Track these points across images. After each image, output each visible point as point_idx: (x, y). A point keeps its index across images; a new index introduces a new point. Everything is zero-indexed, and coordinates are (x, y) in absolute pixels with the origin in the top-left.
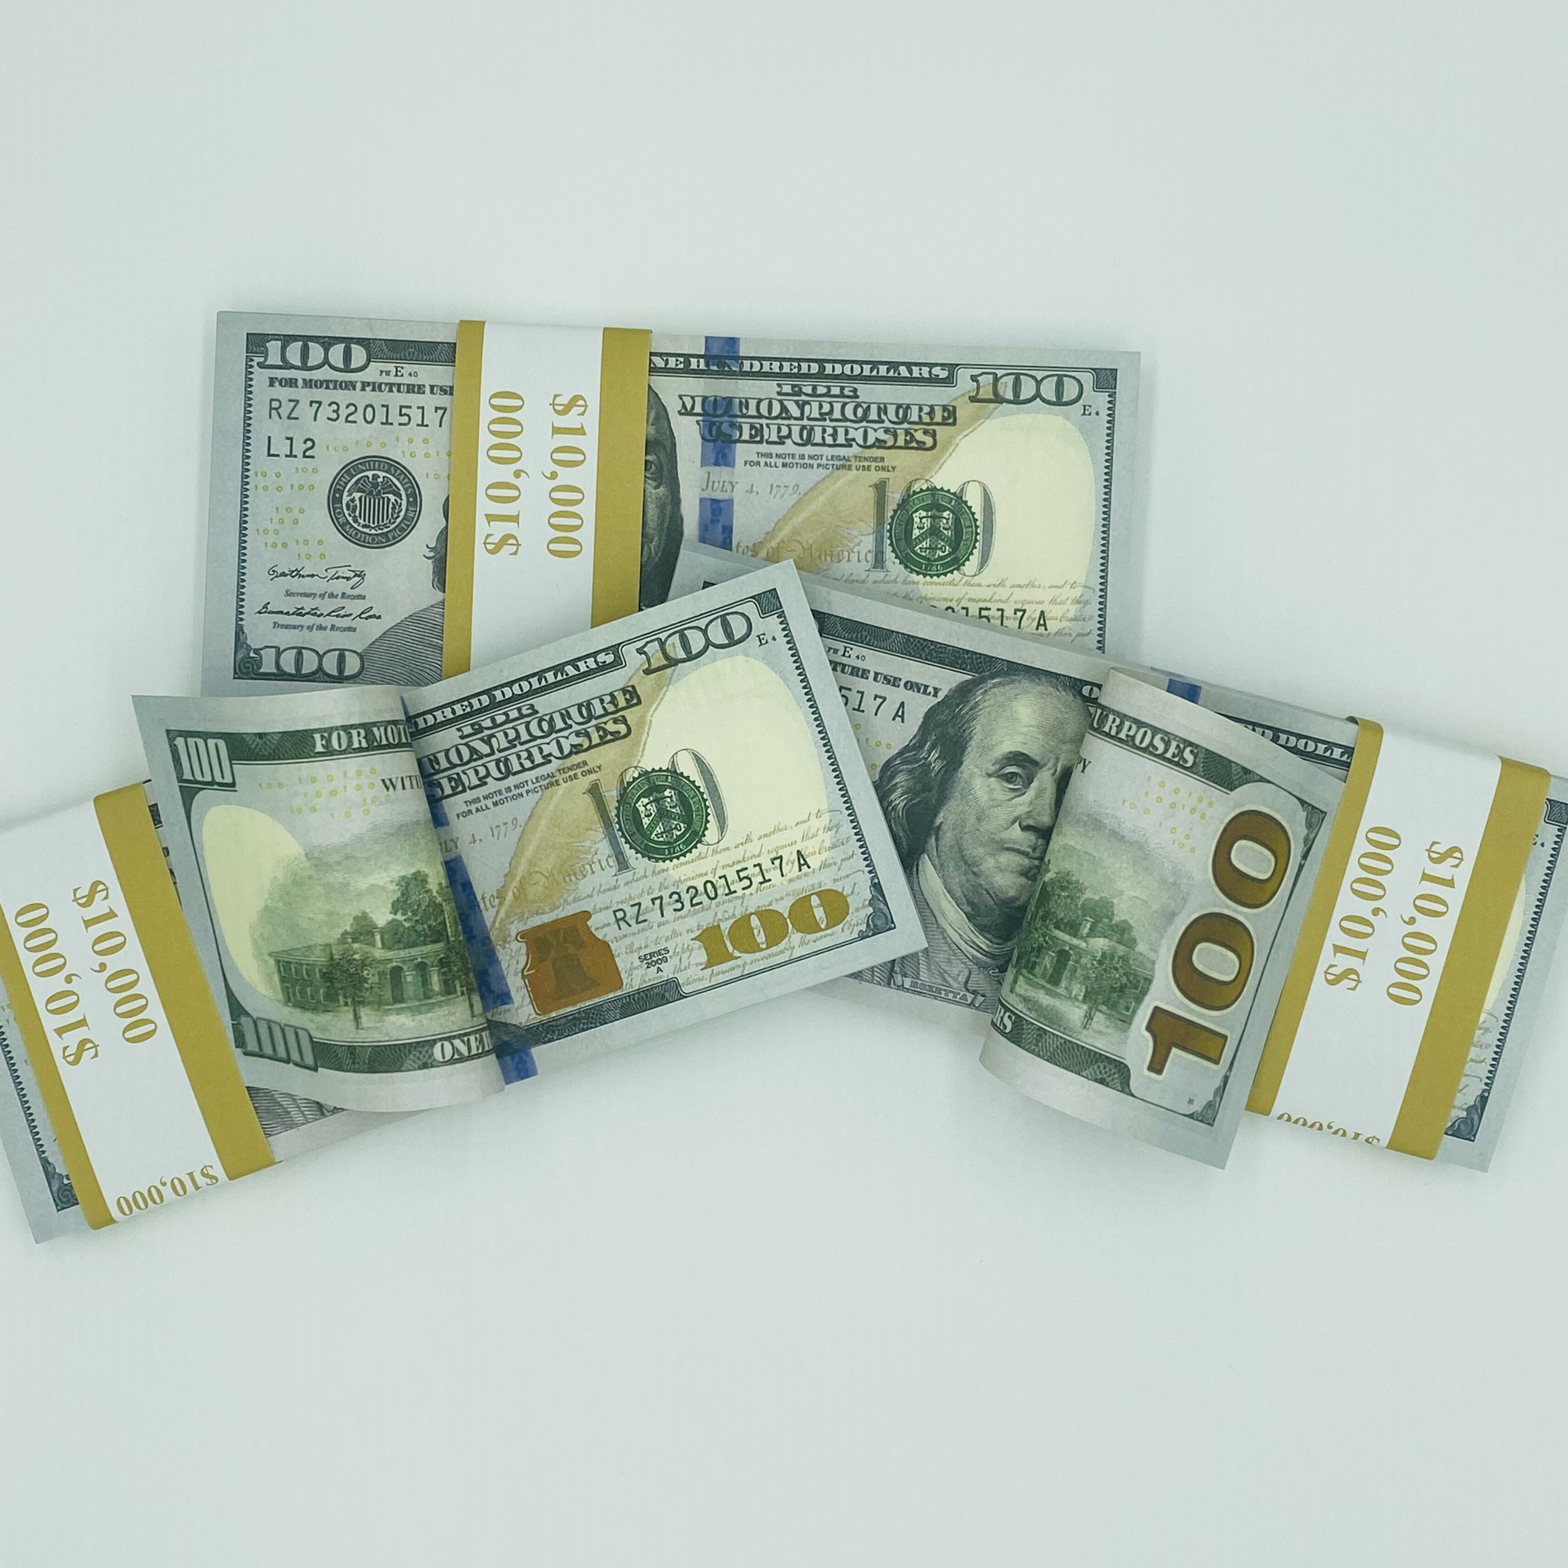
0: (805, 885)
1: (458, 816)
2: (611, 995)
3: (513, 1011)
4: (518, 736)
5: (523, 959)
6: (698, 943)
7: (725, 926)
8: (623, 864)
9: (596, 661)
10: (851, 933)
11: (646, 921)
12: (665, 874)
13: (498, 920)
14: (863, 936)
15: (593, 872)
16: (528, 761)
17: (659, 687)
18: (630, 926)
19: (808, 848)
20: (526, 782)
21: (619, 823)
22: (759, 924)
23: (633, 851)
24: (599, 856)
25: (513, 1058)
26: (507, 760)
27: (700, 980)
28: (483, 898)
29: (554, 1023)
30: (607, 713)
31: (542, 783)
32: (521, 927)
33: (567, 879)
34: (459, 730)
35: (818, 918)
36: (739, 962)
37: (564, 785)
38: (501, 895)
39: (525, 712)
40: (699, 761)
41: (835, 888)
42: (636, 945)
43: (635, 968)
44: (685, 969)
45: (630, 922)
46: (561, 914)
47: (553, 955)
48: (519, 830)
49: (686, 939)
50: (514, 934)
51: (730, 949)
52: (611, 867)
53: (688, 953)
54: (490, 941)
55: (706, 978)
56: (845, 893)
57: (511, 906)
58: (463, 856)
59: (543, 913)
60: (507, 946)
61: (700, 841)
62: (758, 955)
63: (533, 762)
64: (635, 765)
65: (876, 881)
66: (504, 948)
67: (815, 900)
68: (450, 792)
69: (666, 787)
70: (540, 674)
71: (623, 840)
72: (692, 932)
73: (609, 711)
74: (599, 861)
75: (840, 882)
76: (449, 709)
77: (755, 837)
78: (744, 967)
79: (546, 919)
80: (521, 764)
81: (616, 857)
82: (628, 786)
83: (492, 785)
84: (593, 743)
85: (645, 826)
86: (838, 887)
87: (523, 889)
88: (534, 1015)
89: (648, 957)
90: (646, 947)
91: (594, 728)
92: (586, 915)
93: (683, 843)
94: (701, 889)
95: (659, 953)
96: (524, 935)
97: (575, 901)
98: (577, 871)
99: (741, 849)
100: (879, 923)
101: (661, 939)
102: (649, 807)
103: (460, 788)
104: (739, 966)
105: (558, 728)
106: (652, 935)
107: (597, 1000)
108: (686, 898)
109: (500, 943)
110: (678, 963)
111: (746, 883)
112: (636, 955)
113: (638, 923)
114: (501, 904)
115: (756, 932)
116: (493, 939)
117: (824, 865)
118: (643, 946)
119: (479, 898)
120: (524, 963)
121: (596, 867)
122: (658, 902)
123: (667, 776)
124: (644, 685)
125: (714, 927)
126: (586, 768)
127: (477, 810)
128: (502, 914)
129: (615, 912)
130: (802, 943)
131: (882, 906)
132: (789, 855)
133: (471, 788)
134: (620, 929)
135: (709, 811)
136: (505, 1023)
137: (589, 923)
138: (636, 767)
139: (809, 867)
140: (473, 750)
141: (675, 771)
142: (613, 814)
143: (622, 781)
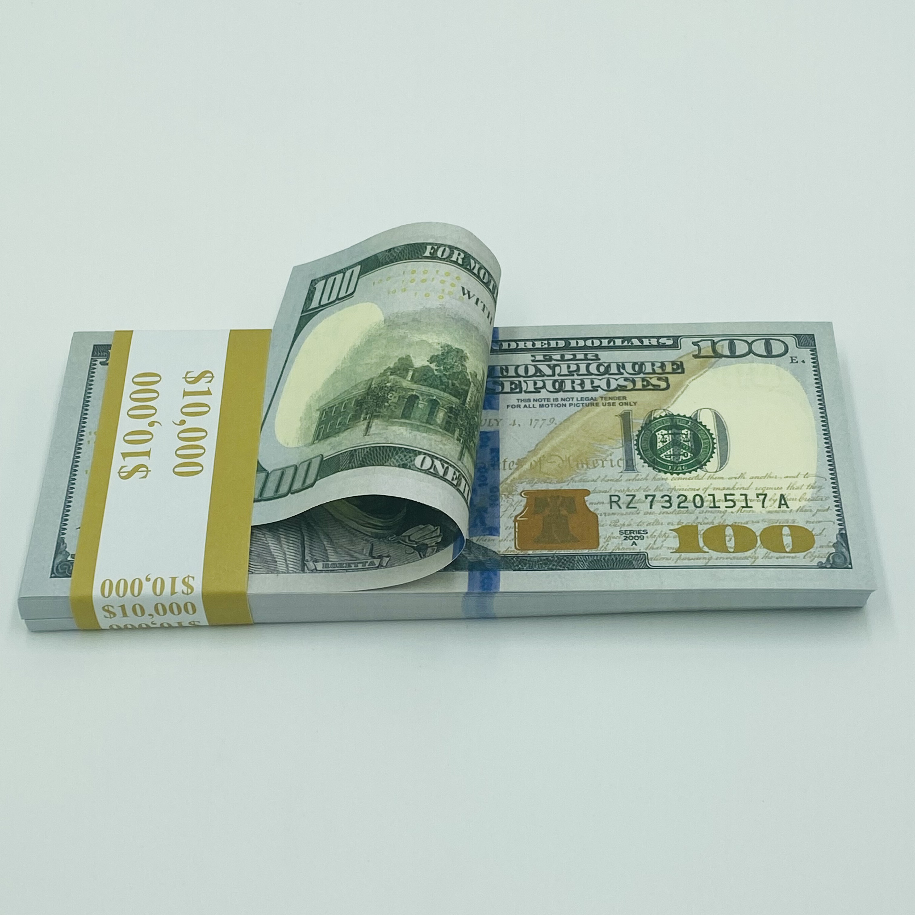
0: (781, 518)
1: (508, 406)
2: (586, 551)
3: (497, 542)
4: (578, 369)
5: (520, 509)
6: (674, 533)
7: (702, 528)
8: (630, 466)
9: (658, 342)
10: (811, 561)
11: (635, 508)
12: (664, 481)
13: (511, 478)
14: (821, 566)
15: (603, 466)
16: (579, 386)
17: (702, 367)
18: (620, 507)
19: (790, 494)
20: (573, 398)
21: (637, 440)
22: (732, 534)
23: (643, 461)
24: (612, 457)
25: (482, 574)
26: (563, 381)
27: (667, 559)
28: (505, 461)
29: (528, 559)
30: (654, 372)
31: (585, 402)
32: (528, 487)
33: (580, 466)
34: (532, 356)
35: (785, 543)
36: (706, 555)
37: (602, 407)
38: (520, 463)
39: (589, 357)
40: (718, 418)
41: (806, 527)
42: (621, 522)
43: (614, 538)
44: (657, 548)
45: (621, 505)
46: (565, 487)
47: (547, 512)
48: (553, 426)
49: (666, 529)
50: (519, 491)
51: (701, 544)
52: (620, 466)
53: (664, 538)
54: (498, 490)
55: (674, 559)
56: (814, 533)
57: (525, 472)
58: (500, 432)
59: (550, 483)
60: (510, 497)
61: (701, 468)
62: (724, 555)
63: (583, 387)
64: (665, 408)
65: (844, 532)
66: (508, 497)
67: (786, 531)
68: (509, 391)
69: (684, 428)
70: (611, 339)
71: (637, 452)
72: (672, 525)
73: (657, 372)
74: (611, 460)
75: (812, 525)
76: (531, 343)
77: (747, 476)
78: (709, 559)
79: (551, 487)
80: (573, 387)
81: (627, 461)
82: (654, 420)
83: (544, 394)
84: (636, 388)
85: (658, 448)
86: (809, 527)
87: (540, 464)
88: (513, 549)
89: (628, 532)
90: (629, 525)
91: (640, 379)
92: (587, 492)
93: (685, 466)
94: (690, 498)
95: (639, 532)
96: (527, 493)
97: (580, 481)
98: (591, 463)
99: (734, 481)
100: (838, 560)
101: (643, 523)
102: (665, 436)
103: (518, 390)
104: (705, 558)
105: (611, 372)
106: (637, 519)
107: (571, 551)
108: (675, 502)
109: (506, 494)
110: (652, 542)
111: (731, 504)
112: (618, 529)
113: (628, 507)
114: (517, 469)
115: (727, 538)
116: (501, 489)
117: (801, 510)
118: (626, 524)
119: (501, 461)
120: (520, 511)
121: (607, 464)
122: (650, 498)
123: (688, 421)
124: (689, 364)
125: (692, 526)
126: (624, 401)
127: (525, 406)
128: (516, 475)
129: (611, 496)
130: (766, 557)
131: (844, 550)
132: (773, 495)
133: (526, 392)
134: (611, 508)
135: (715, 451)
136: (486, 548)
137: (586, 498)
138: (664, 410)
139: (788, 507)
140: (538, 370)
141: (696, 420)
142: (635, 434)
143: (651, 415)
